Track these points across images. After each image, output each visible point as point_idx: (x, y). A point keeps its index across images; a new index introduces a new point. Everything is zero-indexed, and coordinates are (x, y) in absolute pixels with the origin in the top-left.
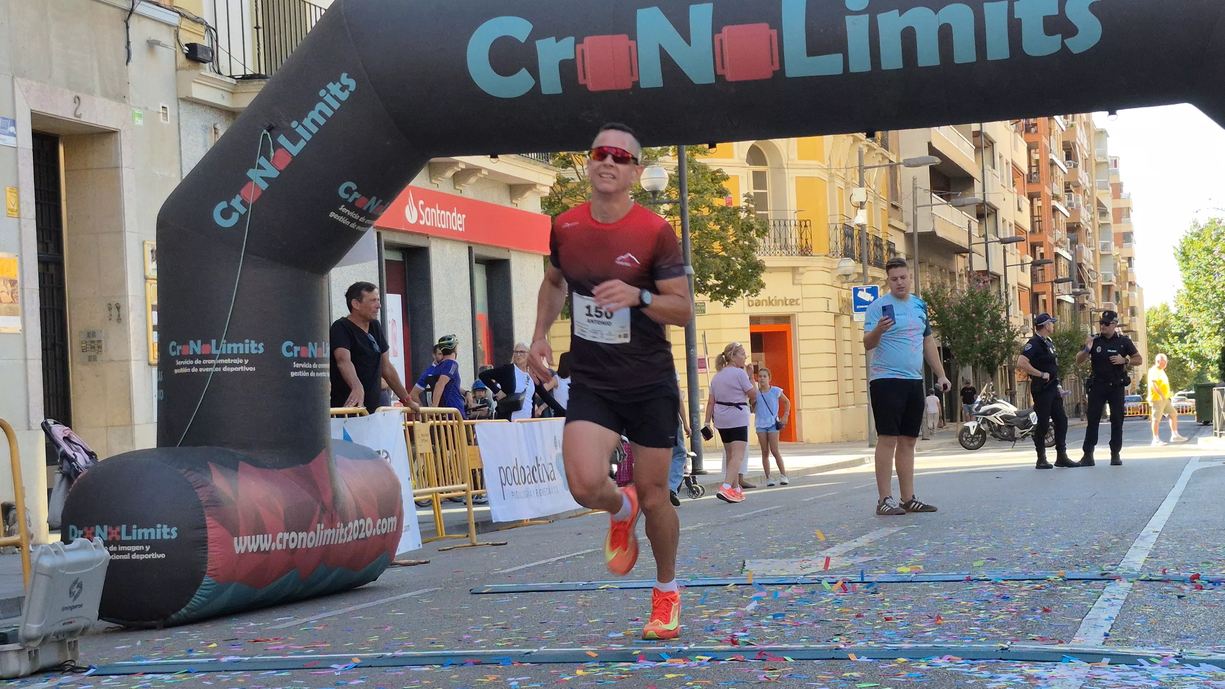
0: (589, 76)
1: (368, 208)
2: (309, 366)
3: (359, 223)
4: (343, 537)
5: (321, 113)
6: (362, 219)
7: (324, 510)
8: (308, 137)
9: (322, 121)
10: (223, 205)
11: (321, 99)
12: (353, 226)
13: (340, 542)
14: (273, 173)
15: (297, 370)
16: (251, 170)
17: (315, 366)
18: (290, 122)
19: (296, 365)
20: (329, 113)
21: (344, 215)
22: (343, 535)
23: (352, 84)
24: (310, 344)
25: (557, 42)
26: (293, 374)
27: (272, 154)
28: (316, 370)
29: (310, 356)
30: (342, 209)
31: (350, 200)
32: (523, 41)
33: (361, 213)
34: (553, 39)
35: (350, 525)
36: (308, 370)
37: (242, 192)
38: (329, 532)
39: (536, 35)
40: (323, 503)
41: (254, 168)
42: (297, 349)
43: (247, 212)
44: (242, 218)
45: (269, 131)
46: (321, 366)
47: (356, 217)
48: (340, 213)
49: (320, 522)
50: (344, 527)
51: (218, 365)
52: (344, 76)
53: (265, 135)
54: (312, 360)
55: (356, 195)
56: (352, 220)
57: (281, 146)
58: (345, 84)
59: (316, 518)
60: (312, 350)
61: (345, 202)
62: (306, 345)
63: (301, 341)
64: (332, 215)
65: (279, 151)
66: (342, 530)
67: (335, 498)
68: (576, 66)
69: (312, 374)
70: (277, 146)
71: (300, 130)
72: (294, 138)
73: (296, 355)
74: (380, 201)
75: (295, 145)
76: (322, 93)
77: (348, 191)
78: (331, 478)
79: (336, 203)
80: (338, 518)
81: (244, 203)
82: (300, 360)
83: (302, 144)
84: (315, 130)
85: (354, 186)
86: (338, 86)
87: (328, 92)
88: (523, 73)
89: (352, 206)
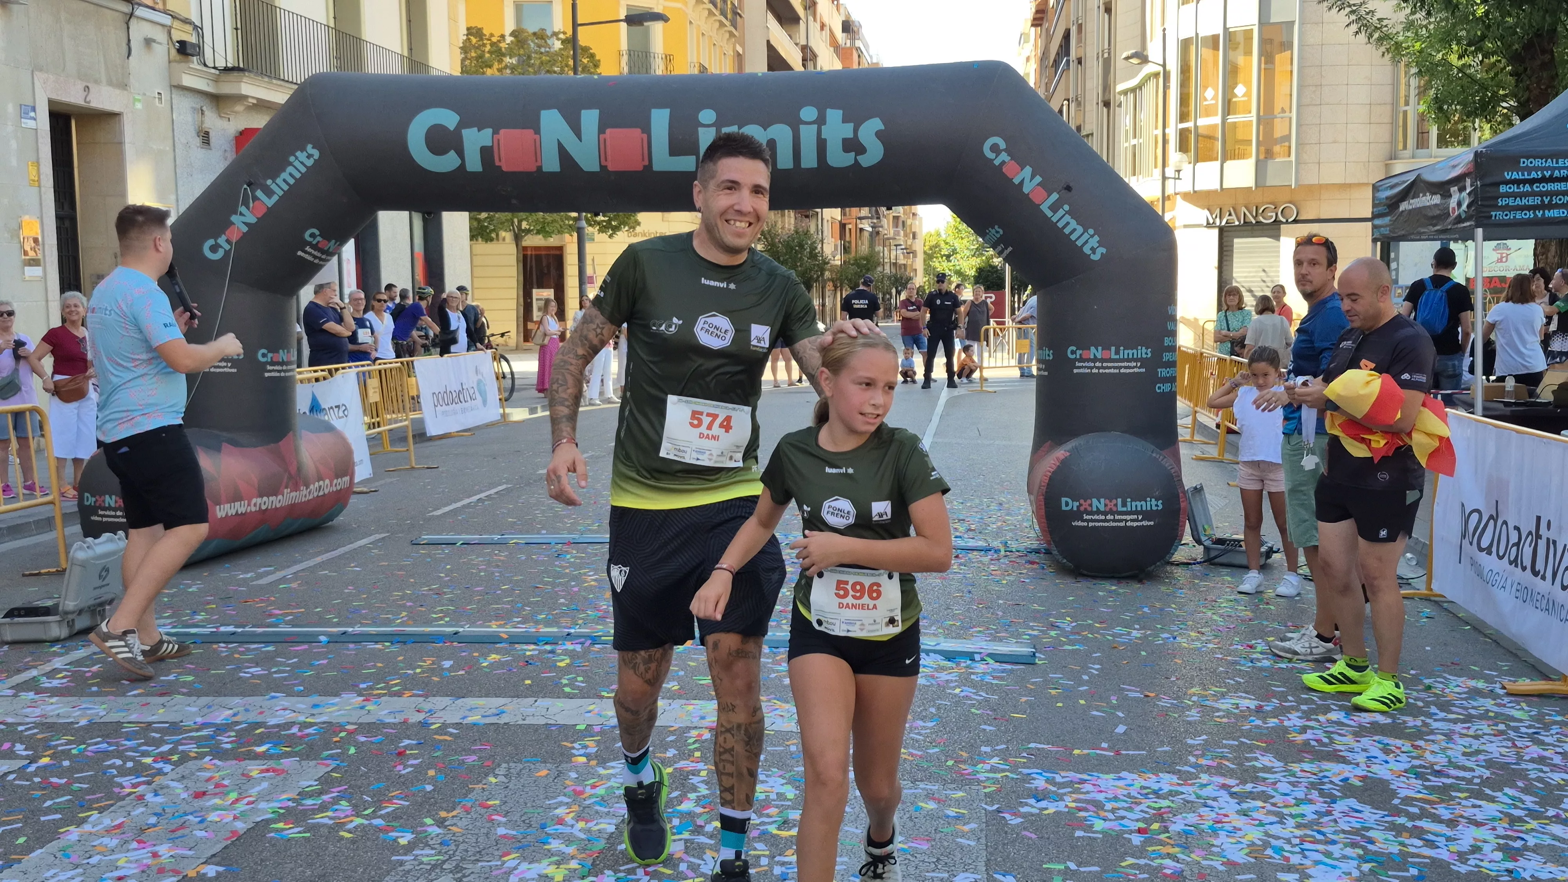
0: (503, 160)
1: (328, 248)
2: (279, 368)
3: (321, 259)
4: (305, 497)
5: (291, 174)
6: (324, 257)
7: (290, 477)
8: (281, 193)
9: (292, 181)
10: (211, 242)
11: (291, 164)
12: (316, 261)
13: (304, 501)
14: (252, 219)
15: (270, 371)
16: (234, 216)
17: (285, 368)
18: (265, 180)
19: (269, 368)
20: (297, 175)
21: (310, 254)
22: (306, 495)
23: (316, 154)
24: (280, 351)
25: (479, 131)
26: (267, 375)
27: (251, 205)
28: (285, 371)
29: (280, 360)
30: (308, 249)
31: (314, 243)
33: (323, 252)
34: (476, 129)
35: (312, 487)
36: (279, 371)
37: (227, 233)
38: (294, 494)
39: (463, 124)
40: (290, 472)
41: (237, 215)
42: (270, 355)
43: (231, 248)
44: (227, 253)
45: (249, 185)
46: (289, 367)
47: (319, 255)
48: (306, 252)
49: (286, 487)
50: (307, 489)
52: (309, 147)
53: (245, 189)
54: (282, 363)
55: (319, 239)
56: (315, 257)
57: (259, 199)
58: (310, 153)
59: (284, 484)
60: (282, 355)
61: (310, 244)
62: (278, 352)
63: (274, 349)
64: (300, 253)
65: (257, 202)
66: (305, 491)
67: (299, 469)
68: (493, 151)
69: (283, 374)
70: (256, 199)
71: (274, 187)
72: (269, 193)
73: (269, 360)
74: (337, 242)
75: (269, 198)
76: (292, 159)
77: (313, 235)
78: (296, 452)
79: (304, 244)
80: (302, 483)
81: (228, 241)
82: (273, 363)
83: (275, 198)
84: (286, 188)
85: (317, 232)
86: (305, 154)
87: (297, 158)
88: (452, 153)
89: (315, 247)
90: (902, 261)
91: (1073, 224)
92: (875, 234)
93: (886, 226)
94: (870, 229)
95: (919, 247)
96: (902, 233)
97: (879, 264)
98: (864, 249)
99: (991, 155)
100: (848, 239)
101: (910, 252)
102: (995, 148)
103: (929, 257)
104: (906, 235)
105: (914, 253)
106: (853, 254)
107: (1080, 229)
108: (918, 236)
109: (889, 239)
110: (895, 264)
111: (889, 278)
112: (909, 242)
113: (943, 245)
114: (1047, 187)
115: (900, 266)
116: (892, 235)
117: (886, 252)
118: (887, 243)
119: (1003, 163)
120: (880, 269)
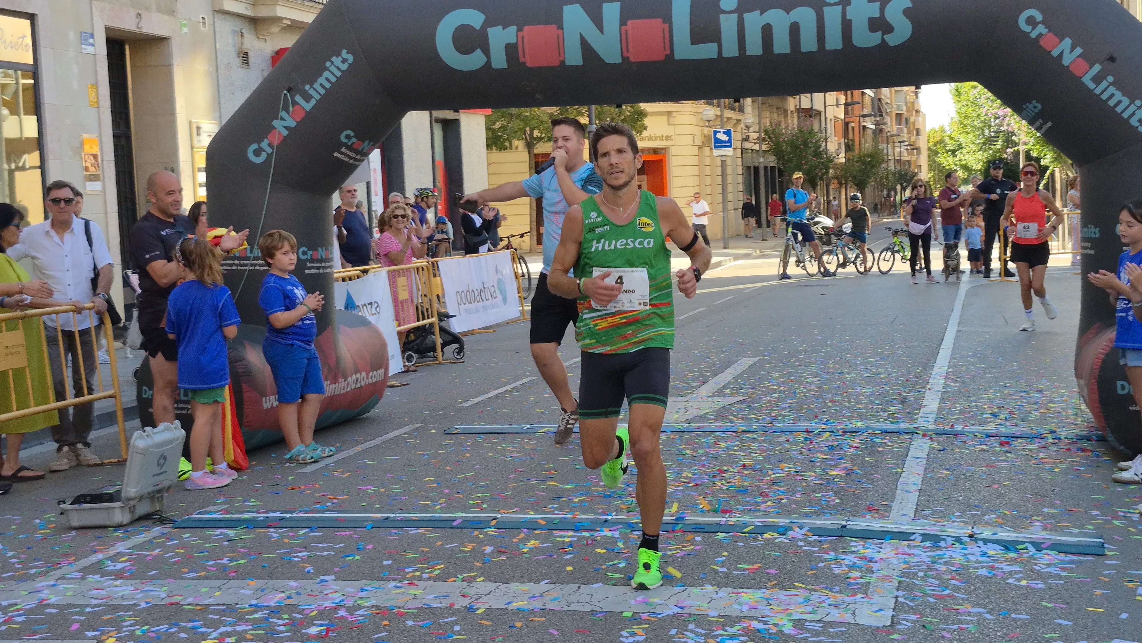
0: (527, 56)
1: (363, 149)
2: (319, 265)
3: (355, 160)
4: (344, 389)
5: (327, 79)
6: (358, 157)
7: (330, 370)
8: (318, 97)
10: (255, 146)
11: (327, 69)
12: (351, 162)
13: (342, 392)
14: (292, 123)
15: (310, 268)
16: (275, 121)
17: (323, 265)
18: (304, 85)
19: (309, 265)
20: (333, 79)
21: (345, 154)
22: (344, 387)
23: (350, 58)
24: (320, 249)
25: (504, 29)
26: (307, 272)
27: (291, 109)
29: (320, 258)
30: (343, 150)
31: (349, 144)
32: (478, 28)
33: (357, 152)
34: (500, 27)
35: (349, 379)
36: (318, 268)
37: (268, 137)
38: (333, 386)
39: (488, 23)
40: (329, 366)
41: (277, 119)
42: (310, 253)
43: (272, 153)
44: (269, 156)
45: (288, 91)
47: (353, 155)
48: (342, 153)
50: (345, 381)
51: (252, 265)
52: (344, 51)
53: (286, 95)
54: (321, 261)
55: (353, 140)
56: (350, 158)
57: (298, 104)
58: (344, 57)
60: (321, 253)
61: (345, 145)
62: (317, 250)
63: (313, 248)
64: (336, 154)
65: (297, 107)
66: (343, 383)
67: (338, 362)
68: (517, 48)
69: (321, 271)
70: (295, 103)
71: (312, 92)
72: (307, 98)
73: (309, 258)
74: (372, 143)
75: (308, 102)
76: (328, 64)
77: (348, 137)
78: (334, 346)
79: (340, 145)
80: (340, 375)
81: (270, 145)
82: (312, 261)
83: (313, 102)
84: (322, 92)
85: (352, 134)
86: (340, 59)
87: (332, 63)
88: (478, 52)
89: (350, 148)
90: (906, 158)
91: (1118, 95)
92: (878, 131)
93: (889, 124)
94: (873, 127)
95: (923, 143)
96: (905, 130)
97: (883, 161)
98: (868, 145)
99: (1027, 28)
100: (851, 137)
101: (915, 148)
102: (1031, 21)
103: (933, 153)
104: (909, 132)
105: (918, 149)
106: (857, 152)
107: (1126, 101)
108: (922, 132)
109: (892, 136)
110: (899, 161)
111: (894, 174)
112: (913, 139)
113: (947, 140)
114: (1088, 58)
115: (905, 162)
116: (895, 132)
117: (890, 149)
118: (890, 141)
119: (1040, 35)
120: (884, 166)
